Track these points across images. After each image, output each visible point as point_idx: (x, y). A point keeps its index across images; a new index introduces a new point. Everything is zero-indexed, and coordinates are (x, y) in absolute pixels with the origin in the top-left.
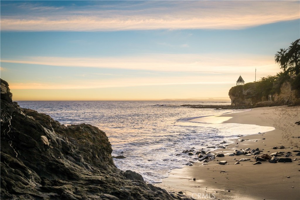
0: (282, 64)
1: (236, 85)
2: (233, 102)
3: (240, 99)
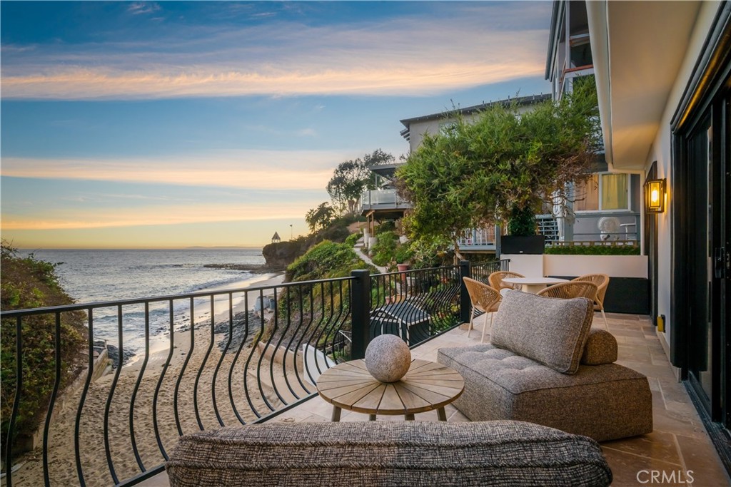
0: (311, 225)
1: (270, 243)
2: (267, 261)
3: (274, 259)
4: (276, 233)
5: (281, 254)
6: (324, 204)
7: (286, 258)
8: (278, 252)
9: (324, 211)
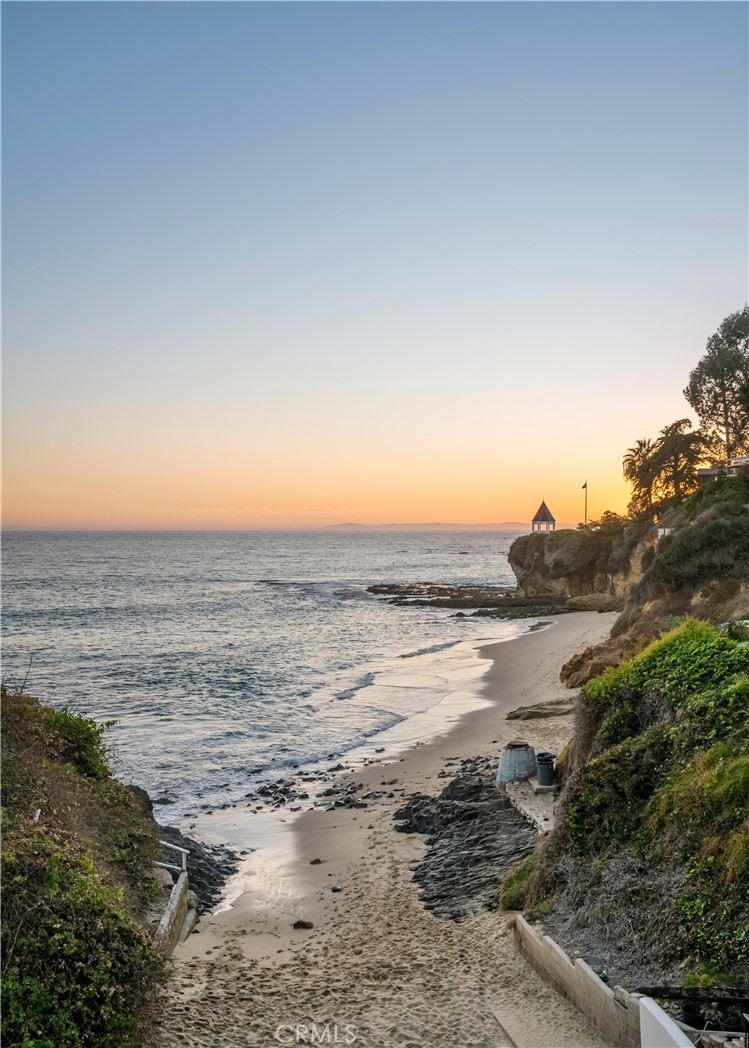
1: (529, 532)
2: (521, 583)
3: (538, 577)
4: (543, 503)
5: (558, 564)
6: (678, 425)
7: (569, 576)
8: (550, 559)
9: (677, 444)
